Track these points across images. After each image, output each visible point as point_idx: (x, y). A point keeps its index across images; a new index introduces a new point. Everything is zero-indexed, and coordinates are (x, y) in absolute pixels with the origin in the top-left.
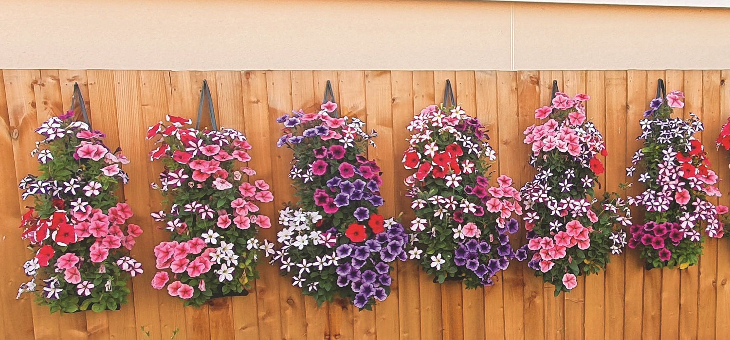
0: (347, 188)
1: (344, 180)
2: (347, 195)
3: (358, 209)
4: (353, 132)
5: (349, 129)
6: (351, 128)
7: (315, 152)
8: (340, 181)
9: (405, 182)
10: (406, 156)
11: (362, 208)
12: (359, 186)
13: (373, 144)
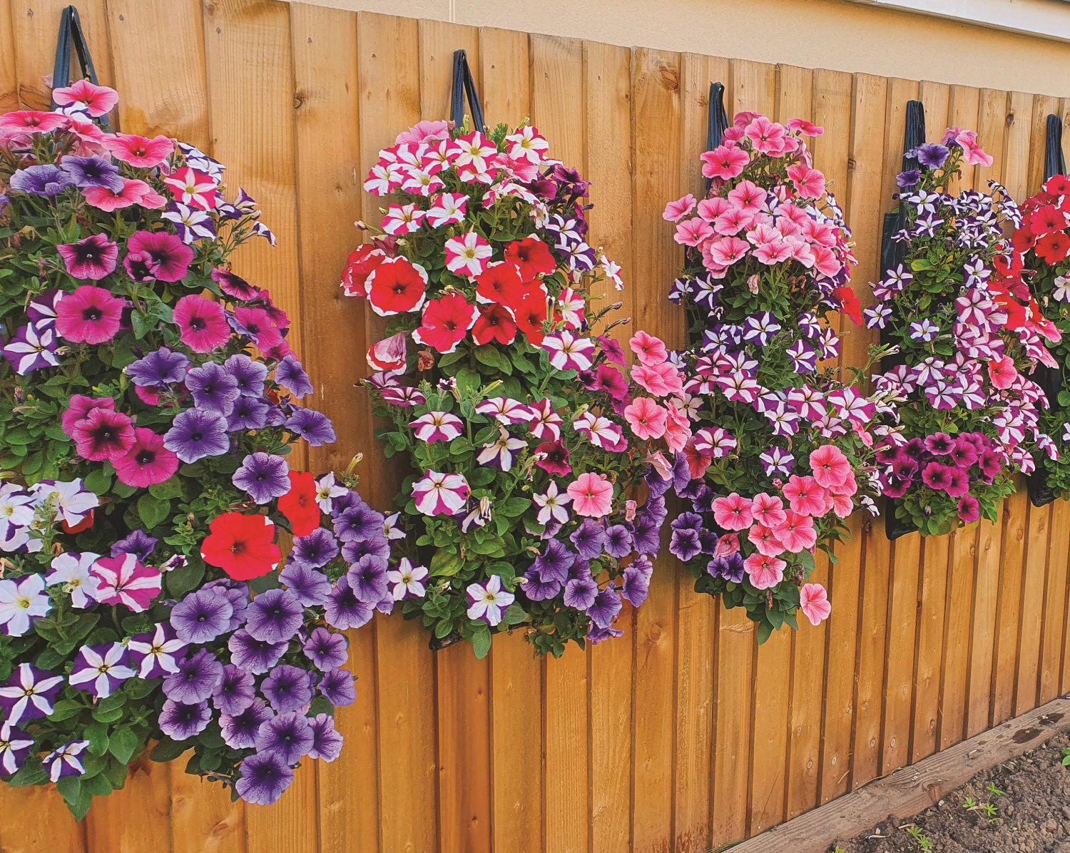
0: (212, 389)
1: (197, 361)
2: (218, 414)
3: (247, 460)
4: (206, 187)
5: (190, 177)
6: (197, 172)
7: (69, 257)
8: (185, 363)
9: (368, 357)
10: (373, 275)
11: (262, 456)
12: (246, 379)
13: (267, 234)
